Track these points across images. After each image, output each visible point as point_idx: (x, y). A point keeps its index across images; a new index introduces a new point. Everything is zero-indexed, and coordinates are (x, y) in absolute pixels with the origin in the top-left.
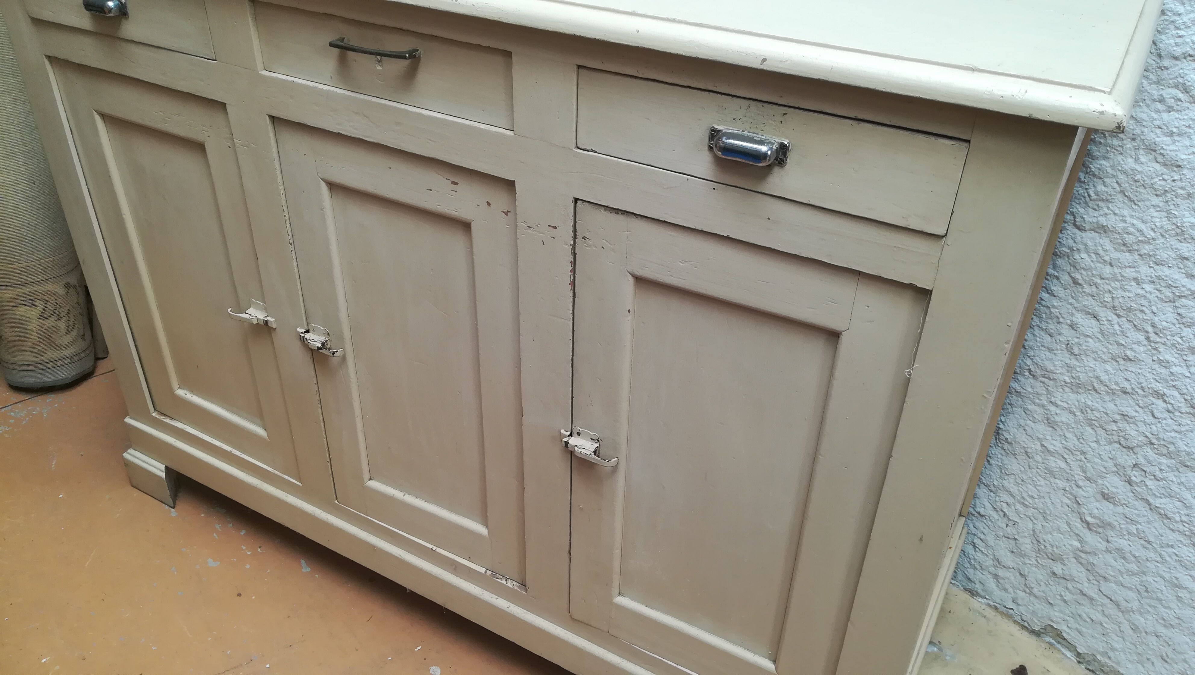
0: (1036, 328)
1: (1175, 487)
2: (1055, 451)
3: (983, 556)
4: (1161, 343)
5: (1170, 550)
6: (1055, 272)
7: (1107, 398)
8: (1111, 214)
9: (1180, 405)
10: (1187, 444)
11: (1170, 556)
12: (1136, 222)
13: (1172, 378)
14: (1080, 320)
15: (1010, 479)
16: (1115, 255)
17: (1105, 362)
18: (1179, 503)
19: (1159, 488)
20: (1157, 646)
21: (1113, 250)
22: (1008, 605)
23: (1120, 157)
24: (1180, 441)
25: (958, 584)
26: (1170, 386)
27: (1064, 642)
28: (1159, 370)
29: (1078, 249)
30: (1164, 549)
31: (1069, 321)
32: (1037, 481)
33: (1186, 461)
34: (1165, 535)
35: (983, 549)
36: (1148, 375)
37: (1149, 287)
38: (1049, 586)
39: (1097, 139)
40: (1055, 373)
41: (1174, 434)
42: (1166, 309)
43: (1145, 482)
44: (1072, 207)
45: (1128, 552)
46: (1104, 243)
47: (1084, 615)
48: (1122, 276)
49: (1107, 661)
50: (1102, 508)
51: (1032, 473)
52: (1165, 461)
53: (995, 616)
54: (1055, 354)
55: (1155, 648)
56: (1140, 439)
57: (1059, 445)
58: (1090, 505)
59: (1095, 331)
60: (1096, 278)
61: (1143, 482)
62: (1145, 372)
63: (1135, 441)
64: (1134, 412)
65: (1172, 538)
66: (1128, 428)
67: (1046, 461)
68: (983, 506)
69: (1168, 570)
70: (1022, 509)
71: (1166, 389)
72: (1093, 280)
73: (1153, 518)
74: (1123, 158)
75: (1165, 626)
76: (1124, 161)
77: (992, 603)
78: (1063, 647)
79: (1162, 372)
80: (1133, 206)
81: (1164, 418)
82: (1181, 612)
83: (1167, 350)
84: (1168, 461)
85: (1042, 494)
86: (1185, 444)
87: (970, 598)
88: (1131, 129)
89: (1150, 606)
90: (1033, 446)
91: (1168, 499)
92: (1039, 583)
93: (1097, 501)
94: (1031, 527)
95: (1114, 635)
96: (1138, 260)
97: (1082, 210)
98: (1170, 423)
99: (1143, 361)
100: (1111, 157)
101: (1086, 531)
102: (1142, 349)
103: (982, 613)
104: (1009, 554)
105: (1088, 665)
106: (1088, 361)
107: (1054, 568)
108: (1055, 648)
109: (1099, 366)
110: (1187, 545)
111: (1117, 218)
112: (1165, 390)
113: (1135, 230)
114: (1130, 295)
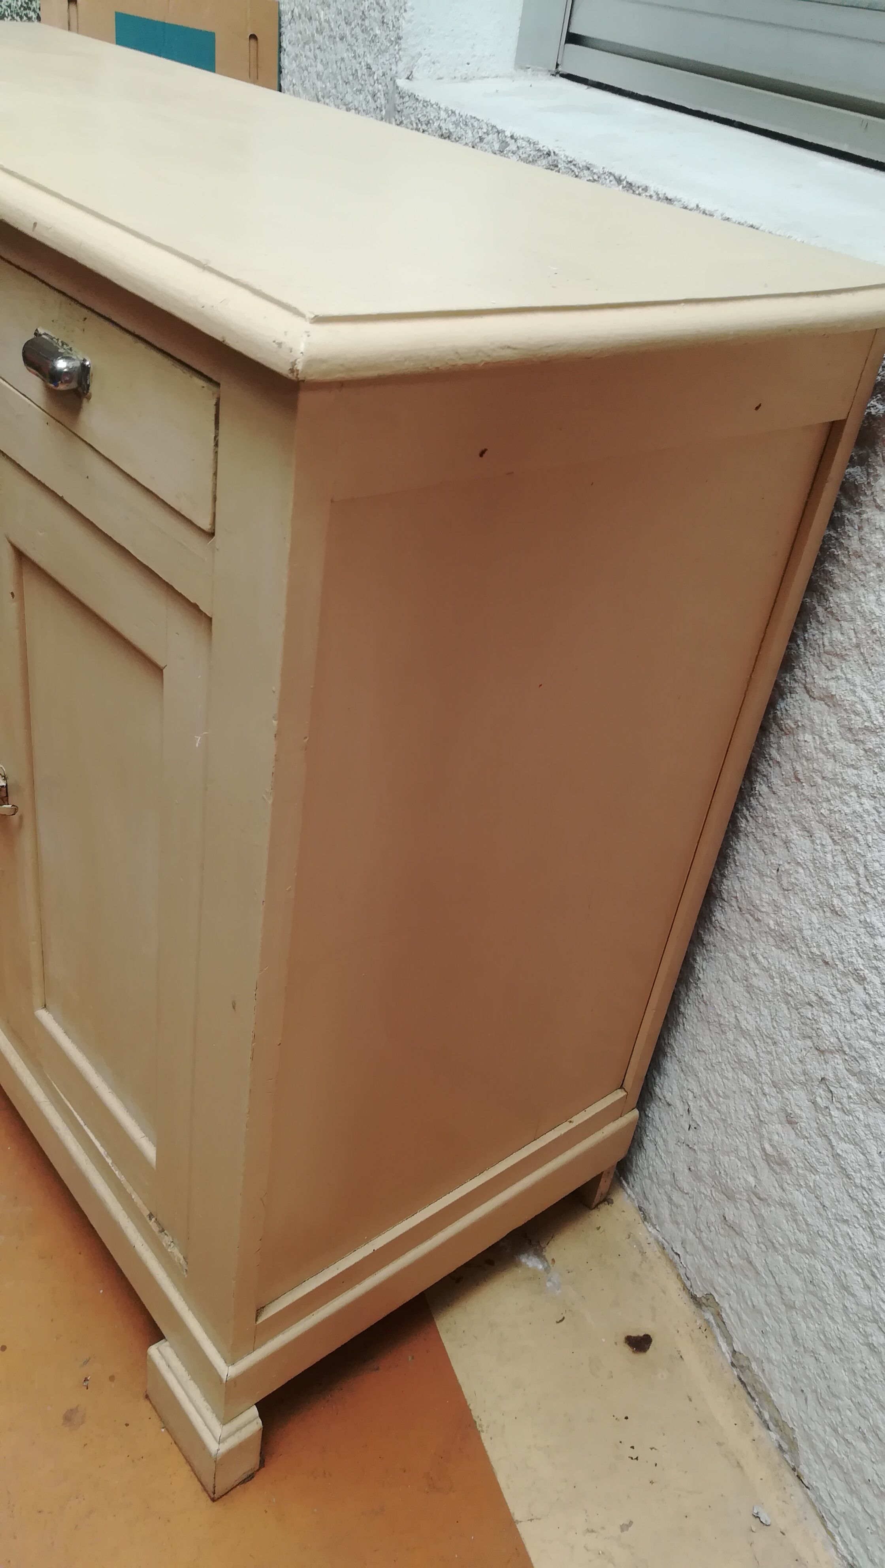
0: (751, 837)
1: (860, 1131)
2: (746, 1031)
3: (662, 1165)
4: (870, 894)
5: (845, 1228)
6: (778, 756)
7: (807, 966)
8: (843, 679)
9: (878, 1000)
10: (879, 1064)
11: (842, 1236)
12: (866, 696)
13: (875, 954)
14: (795, 837)
15: (700, 1058)
16: (840, 744)
17: (813, 909)
18: (862, 1157)
19: (844, 1125)
20: (814, 1374)
21: (839, 737)
22: (676, 1247)
23: (861, 591)
24: (873, 1058)
25: (633, 1197)
26: (872, 967)
27: (723, 1329)
28: (863, 938)
29: (803, 725)
30: (838, 1224)
31: (783, 835)
32: (726, 1072)
33: (876, 1092)
34: (842, 1203)
35: (663, 1155)
36: (851, 942)
37: (868, 804)
38: (719, 1235)
39: (840, 558)
40: (759, 910)
41: (867, 1045)
42: (881, 843)
43: (830, 1110)
44: (806, 658)
45: (801, 1215)
46: (831, 722)
47: (746, 1293)
48: (844, 780)
49: (760, 1374)
50: (783, 1135)
51: (722, 1056)
52: (855, 1085)
53: (659, 1258)
54: (764, 881)
55: (811, 1376)
56: (832, 1041)
57: (752, 1022)
58: (771, 1126)
59: (807, 857)
60: (817, 776)
61: (828, 1110)
62: (849, 936)
63: (827, 1042)
64: (830, 996)
65: (848, 1209)
66: (822, 1019)
67: (737, 1043)
68: (670, 1090)
69: (839, 1259)
70: (706, 1108)
71: (868, 969)
72: (813, 778)
73: (833, 1170)
74: (865, 592)
75: (825, 1346)
76: (865, 597)
77: (660, 1238)
78: (721, 1335)
79: (865, 941)
80: (867, 671)
81: (861, 1016)
82: (844, 1330)
83: (876, 909)
84: (859, 1085)
85: (727, 1092)
86: (877, 1064)
87: (641, 1221)
88: (876, 547)
89: (814, 1308)
90: (727, 1015)
91: (852, 1147)
92: (709, 1227)
93: (781, 1123)
94: (712, 1138)
95: (773, 1339)
96: (862, 758)
97: (814, 666)
98: (865, 1025)
99: (849, 919)
100: (852, 589)
101: (763, 1164)
102: (851, 899)
103: (642, 1248)
104: (687, 1171)
105: (741, 1373)
106: (795, 903)
107: (726, 1209)
108: (712, 1332)
109: (805, 914)
110: (864, 1226)
111: (848, 685)
112: (866, 971)
113: (864, 709)
114: (848, 811)
